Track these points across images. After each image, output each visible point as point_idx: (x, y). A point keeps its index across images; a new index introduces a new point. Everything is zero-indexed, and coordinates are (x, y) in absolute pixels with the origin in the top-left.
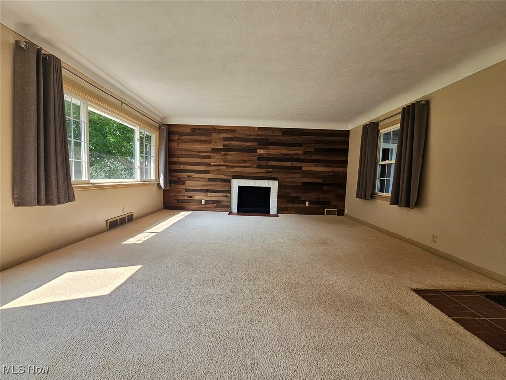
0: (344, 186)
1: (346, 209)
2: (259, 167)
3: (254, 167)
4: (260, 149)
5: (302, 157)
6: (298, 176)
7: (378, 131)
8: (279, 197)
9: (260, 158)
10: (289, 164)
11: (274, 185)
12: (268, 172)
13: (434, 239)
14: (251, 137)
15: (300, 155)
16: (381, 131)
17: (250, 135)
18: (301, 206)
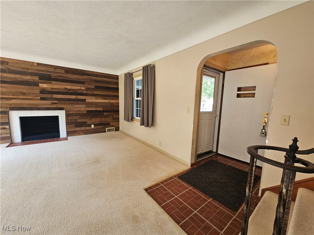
0: (117, 112)
1: (120, 127)
2: (42, 99)
3: (37, 99)
4: (41, 83)
5: (85, 92)
6: (83, 106)
7: (133, 79)
8: (68, 124)
9: (43, 91)
10: (74, 97)
11: (61, 115)
12: (53, 103)
13: (160, 144)
14: (30, 71)
15: (84, 90)
16: (135, 79)
17: (28, 69)
18: (88, 128)
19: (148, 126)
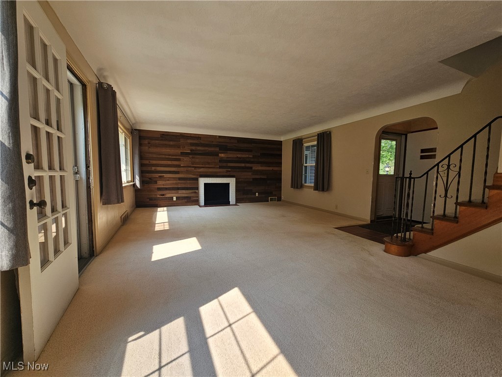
0: (279, 180)
1: (282, 197)
2: (220, 167)
3: (217, 168)
4: (221, 153)
5: (252, 160)
6: (250, 174)
7: (303, 145)
8: (237, 190)
9: (221, 161)
10: (243, 165)
11: (232, 182)
12: (227, 171)
13: (336, 206)
14: (214, 143)
15: (251, 158)
16: (304, 145)
17: (213, 142)
18: (253, 196)
19: (323, 190)
